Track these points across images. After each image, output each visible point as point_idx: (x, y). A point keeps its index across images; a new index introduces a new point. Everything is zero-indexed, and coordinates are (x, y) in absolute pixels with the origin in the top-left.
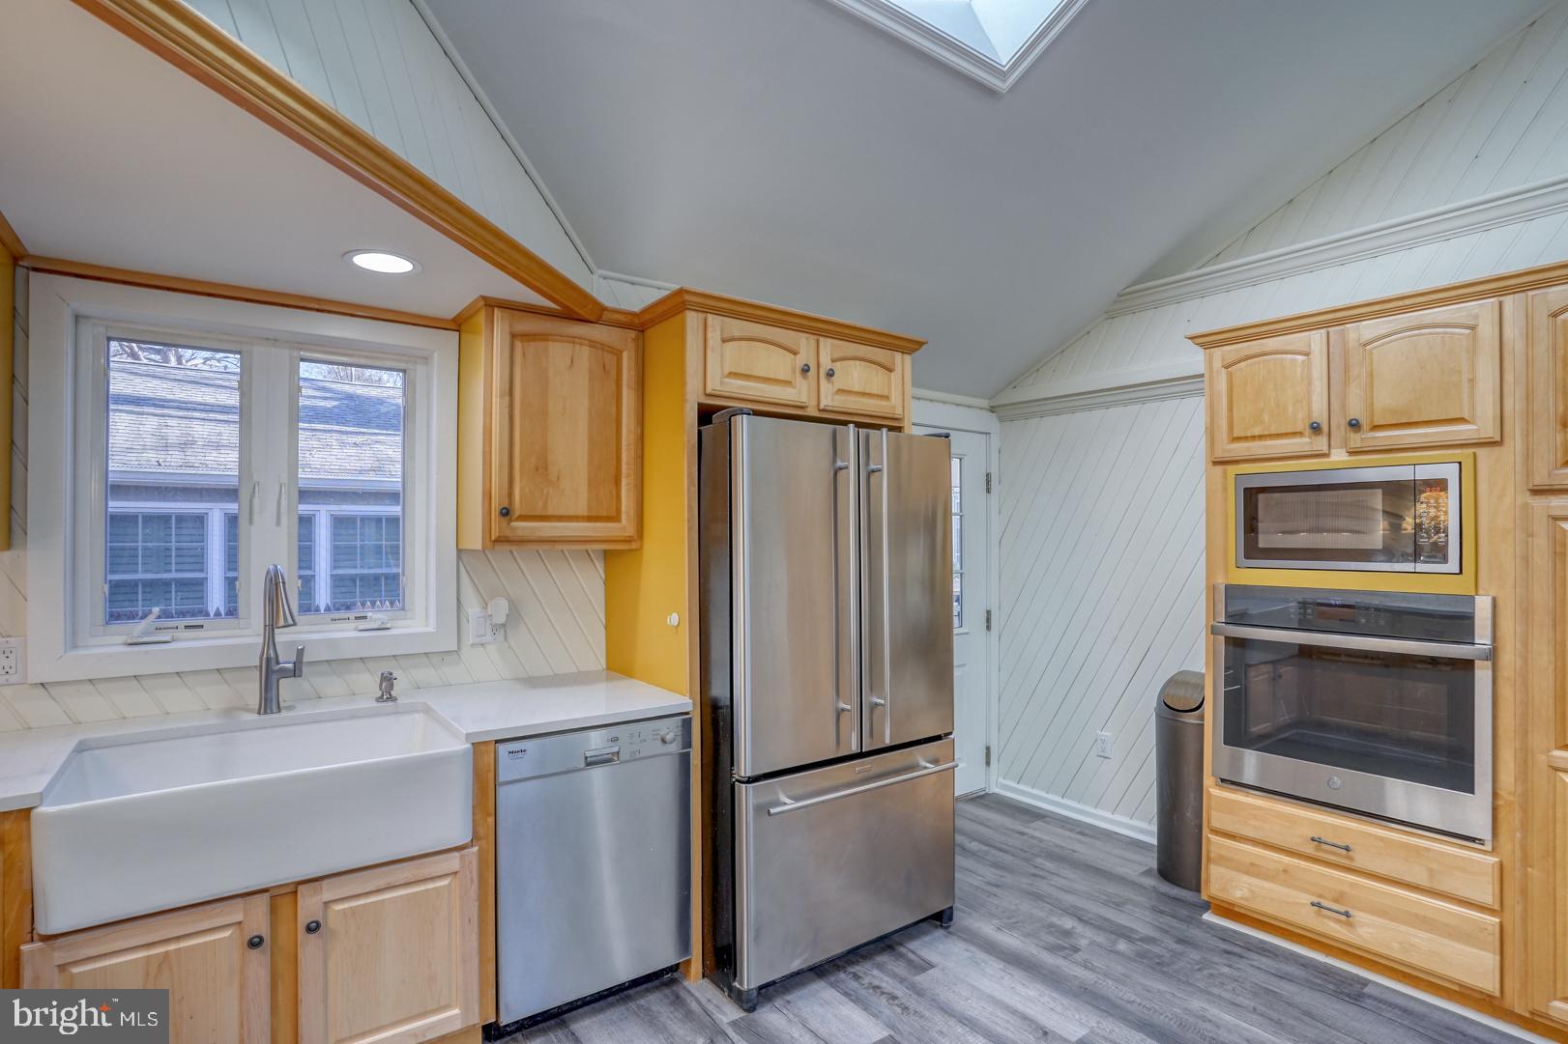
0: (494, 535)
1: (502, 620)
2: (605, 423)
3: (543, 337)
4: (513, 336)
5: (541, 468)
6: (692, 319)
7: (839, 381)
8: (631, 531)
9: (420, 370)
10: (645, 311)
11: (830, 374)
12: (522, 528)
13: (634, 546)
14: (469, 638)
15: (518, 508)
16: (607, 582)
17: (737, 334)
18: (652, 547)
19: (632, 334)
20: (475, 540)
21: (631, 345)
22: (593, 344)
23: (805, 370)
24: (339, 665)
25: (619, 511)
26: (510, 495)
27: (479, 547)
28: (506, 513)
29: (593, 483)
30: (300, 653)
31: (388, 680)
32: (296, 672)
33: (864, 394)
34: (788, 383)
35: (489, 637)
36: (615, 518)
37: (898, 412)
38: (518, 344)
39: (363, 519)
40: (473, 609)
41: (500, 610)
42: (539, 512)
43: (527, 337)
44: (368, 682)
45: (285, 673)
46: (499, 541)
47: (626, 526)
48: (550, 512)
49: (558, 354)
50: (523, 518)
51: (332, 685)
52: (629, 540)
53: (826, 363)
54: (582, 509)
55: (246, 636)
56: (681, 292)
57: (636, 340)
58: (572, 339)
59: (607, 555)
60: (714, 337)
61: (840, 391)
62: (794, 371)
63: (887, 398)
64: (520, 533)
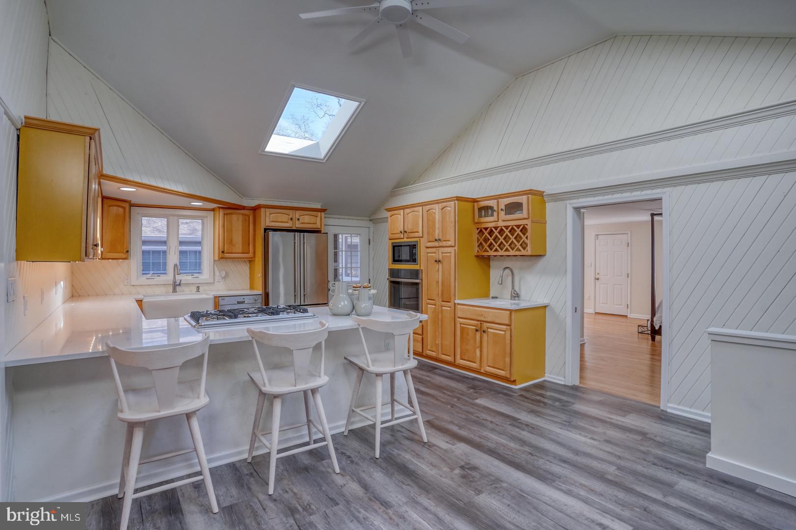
0: (220, 257)
1: (224, 276)
2: (246, 232)
3: (231, 214)
4: (224, 214)
5: (231, 242)
6: (263, 210)
7: (301, 221)
8: (252, 256)
9: (205, 220)
10: (255, 206)
11: (298, 219)
12: (227, 255)
13: (253, 259)
14: (217, 280)
15: (225, 252)
16: (250, 268)
17: (273, 212)
18: (257, 259)
19: (252, 211)
20: (217, 258)
21: (252, 214)
22: (243, 214)
23: (291, 219)
24: (188, 284)
25: (249, 251)
26: (224, 248)
27: (217, 259)
28: (223, 252)
29: (243, 245)
30: (181, 281)
31: (198, 288)
32: (179, 285)
33: (309, 223)
34: (287, 222)
35: (221, 280)
36: (248, 253)
37: (319, 227)
38: (226, 216)
39: (190, 252)
40: (217, 273)
41: (223, 274)
42: (230, 252)
43: (227, 214)
44: (194, 289)
45: (177, 285)
46: (222, 258)
47: (251, 255)
48: (233, 252)
49: (234, 217)
50: (227, 253)
51: (187, 289)
52: (252, 258)
53: (297, 217)
54: (240, 251)
55: (169, 277)
56: (259, 205)
57: (254, 213)
58: (238, 214)
59: (250, 262)
60: (268, 214)
61: (302, 223)
62: (289, 219)
63: (316, 224)
64: (226, 257)
